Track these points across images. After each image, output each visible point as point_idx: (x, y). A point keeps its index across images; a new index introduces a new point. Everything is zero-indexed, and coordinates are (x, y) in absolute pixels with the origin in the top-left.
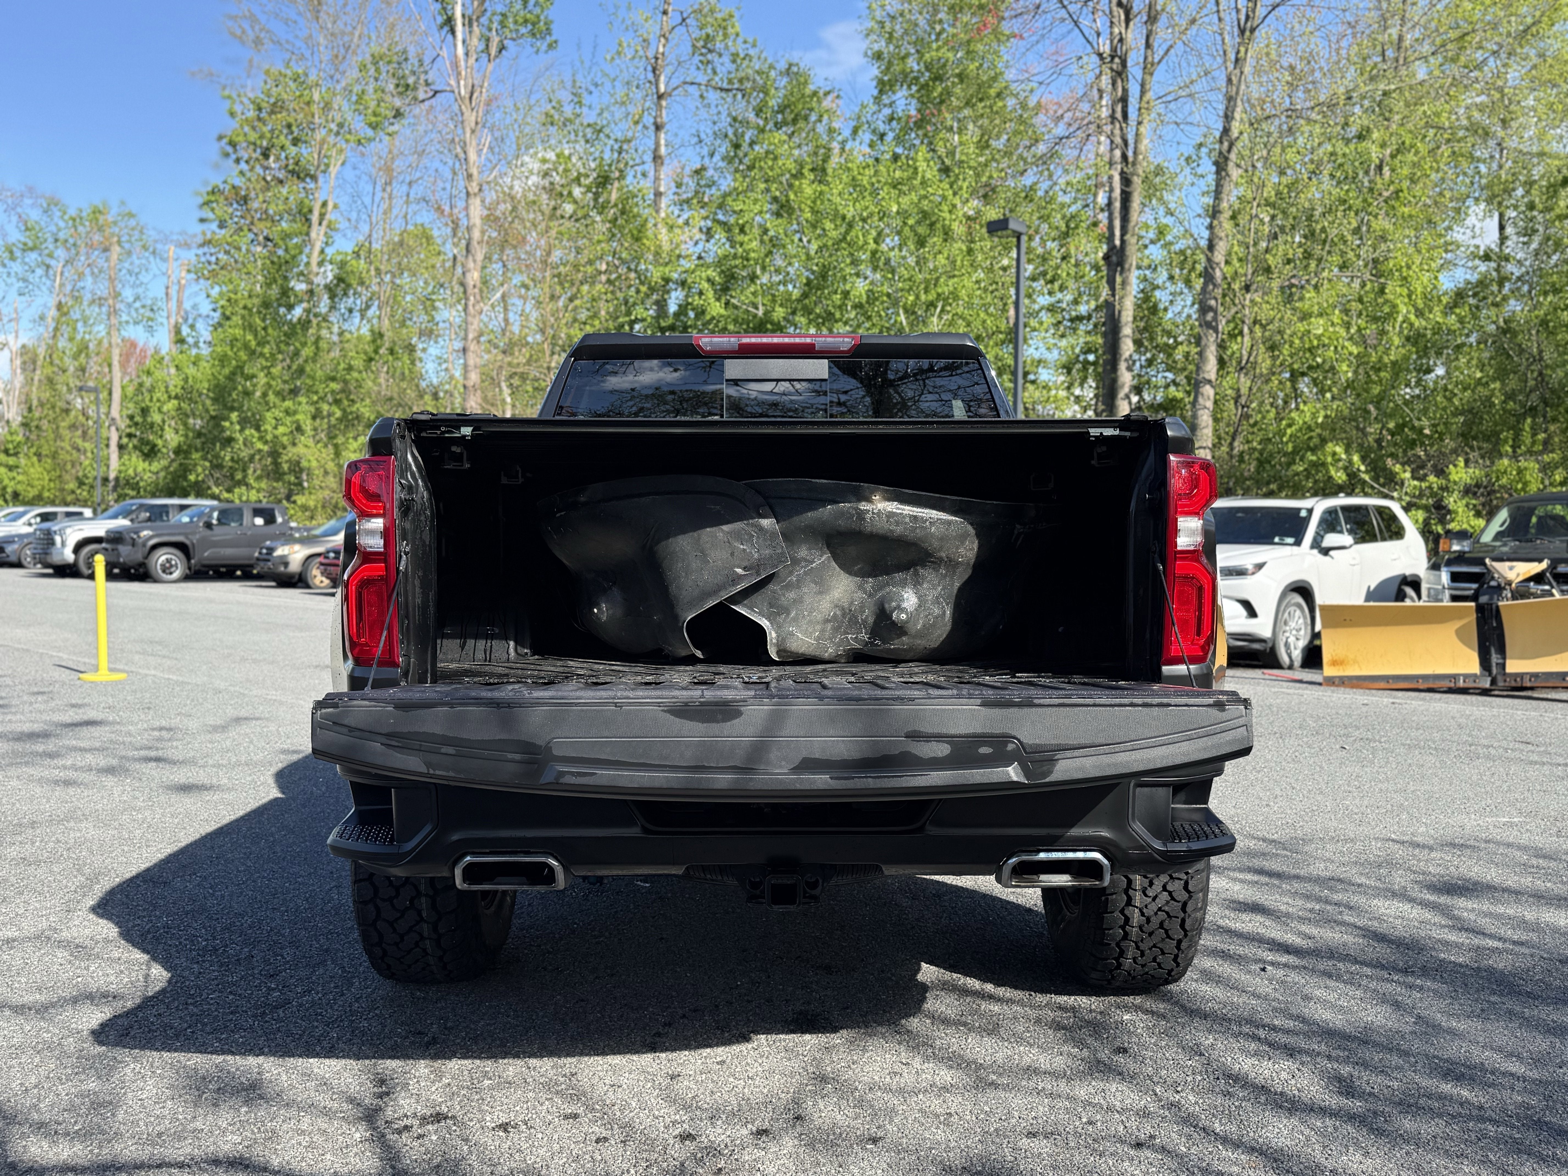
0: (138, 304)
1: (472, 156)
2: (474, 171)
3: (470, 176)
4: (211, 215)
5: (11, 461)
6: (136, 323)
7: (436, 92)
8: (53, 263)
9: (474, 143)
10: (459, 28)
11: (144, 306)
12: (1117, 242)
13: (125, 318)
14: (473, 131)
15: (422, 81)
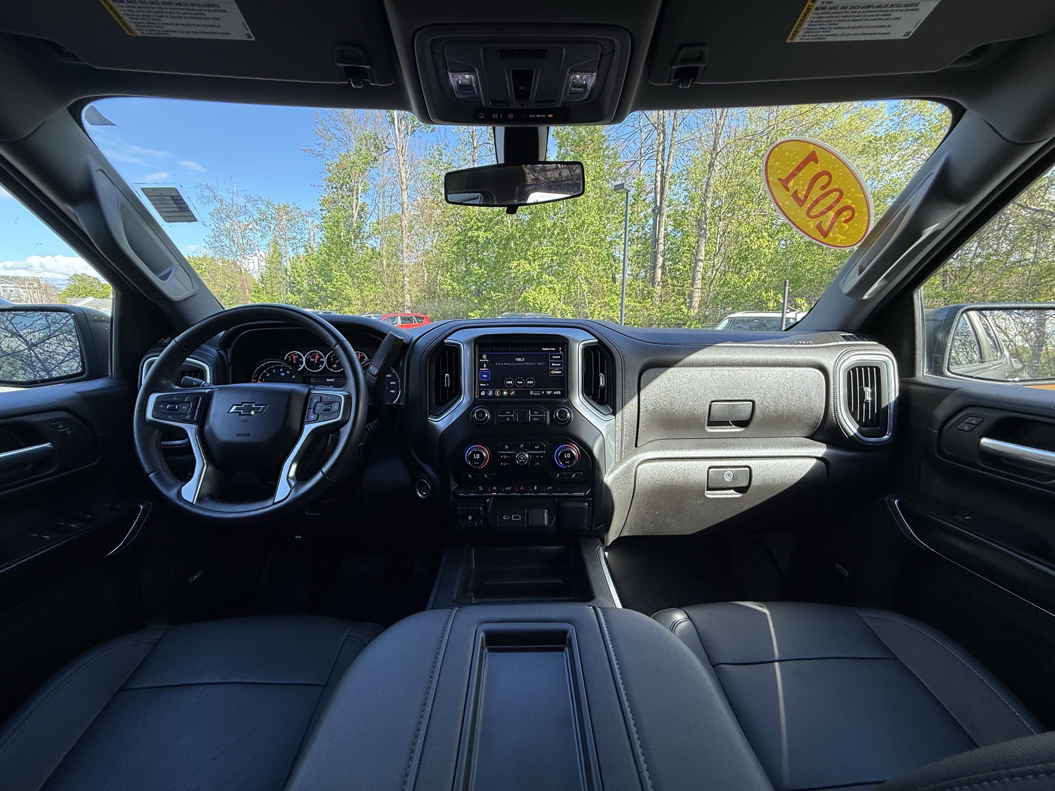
0: (302, 240)
1: (403, 174)
2: (404, 180)
3: (402, 182)
4: (324, 208)
5: (258, 295)
6: (302, 247)
7: (389, 149)
8: (271, 225)
9: (404, 169)
10: (396, 121)
11: (304, 241)
12: (658, 204)
13: (298, 245)
14: (403, 164)
15: (384, 147)
